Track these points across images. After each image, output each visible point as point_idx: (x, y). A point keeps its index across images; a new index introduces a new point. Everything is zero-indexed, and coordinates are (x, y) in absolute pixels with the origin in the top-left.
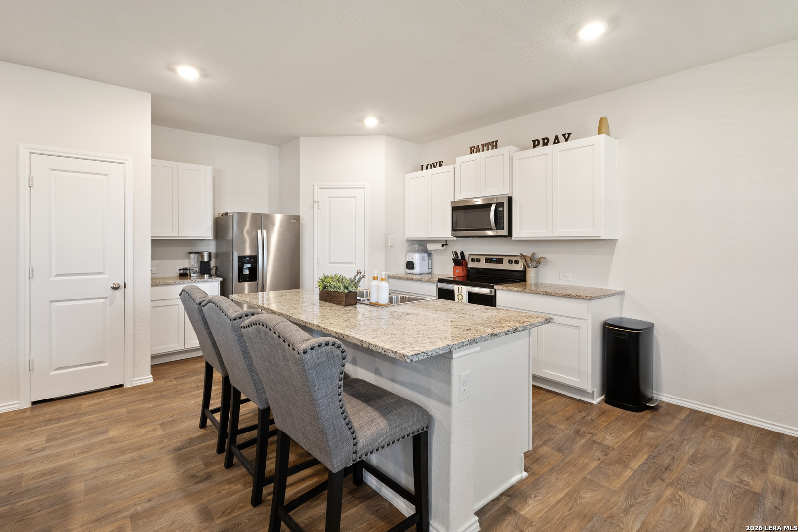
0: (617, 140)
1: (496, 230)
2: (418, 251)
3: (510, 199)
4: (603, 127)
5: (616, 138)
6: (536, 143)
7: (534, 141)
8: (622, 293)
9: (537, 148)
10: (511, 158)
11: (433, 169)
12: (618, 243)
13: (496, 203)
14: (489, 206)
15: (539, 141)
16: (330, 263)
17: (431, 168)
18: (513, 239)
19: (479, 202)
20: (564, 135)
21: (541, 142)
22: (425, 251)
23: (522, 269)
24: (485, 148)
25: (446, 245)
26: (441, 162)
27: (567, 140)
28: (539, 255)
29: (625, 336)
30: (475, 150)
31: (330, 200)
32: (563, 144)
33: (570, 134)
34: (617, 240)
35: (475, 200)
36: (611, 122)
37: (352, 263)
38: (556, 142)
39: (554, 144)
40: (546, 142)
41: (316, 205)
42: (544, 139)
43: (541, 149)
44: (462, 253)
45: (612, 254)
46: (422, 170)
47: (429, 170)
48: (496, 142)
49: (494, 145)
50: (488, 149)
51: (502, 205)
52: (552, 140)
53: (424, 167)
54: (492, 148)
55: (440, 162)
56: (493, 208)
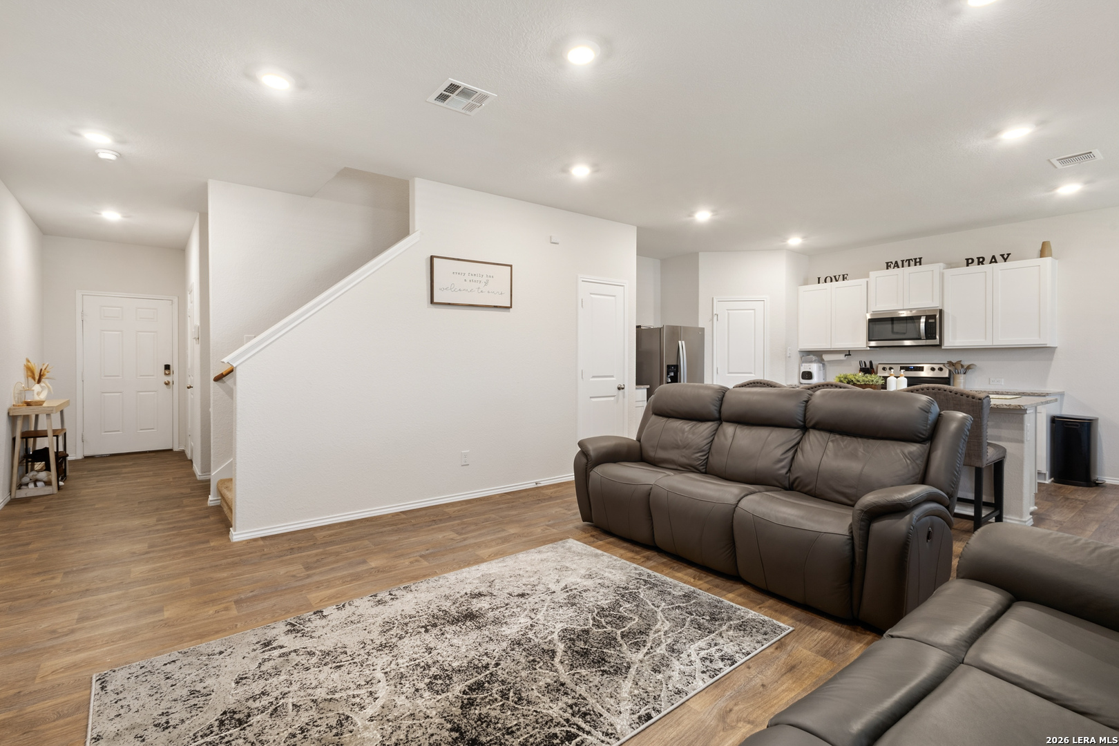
0: (1057, 261)
1: (926, 339)
2: (815, 361)
3: (941, 312)
4: (1044, 251)
5: (1057, 259)
6: (969, 262)
7: (967, 260)
8: (1062, 394)
9: (971, 267)
10: (942, 276)
11: (834, 283)
12: (1057, 351)
13: (926, 316)
14: (919, 318)
15: (973, 260)
16: (729, 373)
17: (831, 281)
18: (943, 348)
19: (904, 314)
20: (1002, 256)
21: (976, 261)
22: (821, 361)
23: (947, 375)
24: (906, 264)
25: (850, 355)
26: (845, 276)
27: (1005, 260)
28: (966, 363)
29: (1077, 426)
30: (892, 266)
31: (729, 314)
32: (1001, 265)
33: (1009, 255)
34: (1056, 347)
35: (901, 312)
36: (1053, 246)
37: (751, 373)
38: (993, 260)
39: (990, 263)
40: (981, 261)
41: (715, 318)
42: (978, 258)
43: (974, 268)
44: (871, 362)
45: (1052, 360)
46: (819, 283)
47: (829, 284)
48: (920, 259)
49: (918, 261)
50: (909, 266)
51: (934, 317)
52: (988, 259)
53: (822, 280)
54: (915, 265)
55: (843, 275)
56: (923, 320)
